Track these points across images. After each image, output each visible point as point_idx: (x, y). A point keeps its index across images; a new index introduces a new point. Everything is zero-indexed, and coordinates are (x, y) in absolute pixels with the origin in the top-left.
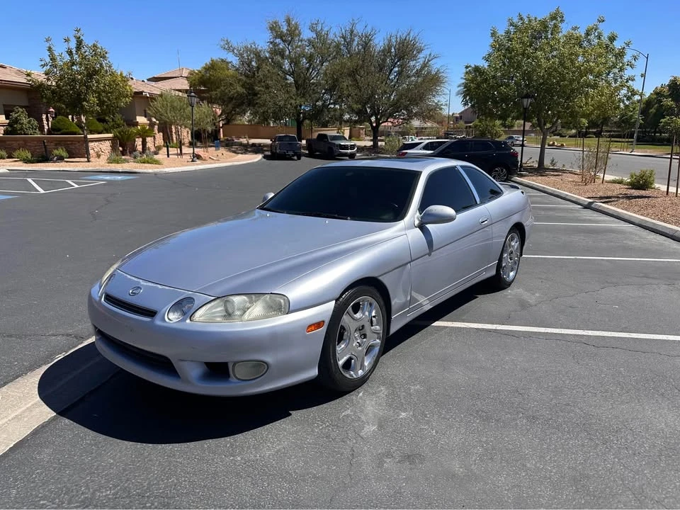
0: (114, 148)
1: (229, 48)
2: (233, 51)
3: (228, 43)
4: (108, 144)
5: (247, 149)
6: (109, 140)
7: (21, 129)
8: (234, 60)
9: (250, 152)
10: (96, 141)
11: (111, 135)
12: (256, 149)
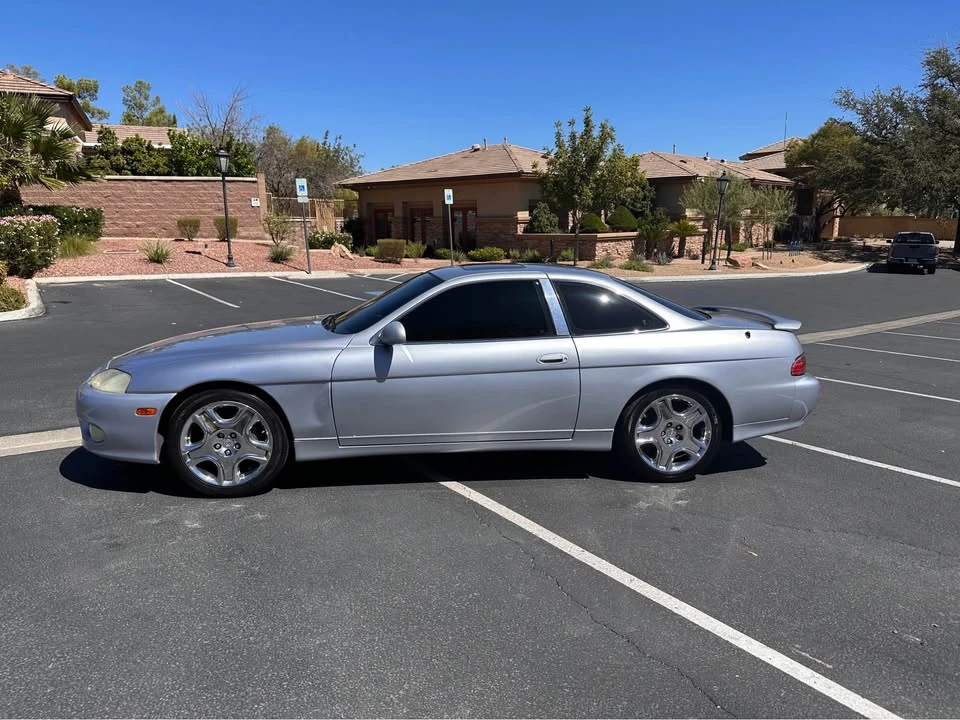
0: (636, 249)
1: (848, 103)
2: (855, 106)
3: (847, 95)
4: (629, 244)
5: (849, 253)
6: (631, 240)
7: (539, 227)
8: (854, 118)
9: (853, 258)
10: (616, 241)
11: (635, 234)
12: (866, 254)
